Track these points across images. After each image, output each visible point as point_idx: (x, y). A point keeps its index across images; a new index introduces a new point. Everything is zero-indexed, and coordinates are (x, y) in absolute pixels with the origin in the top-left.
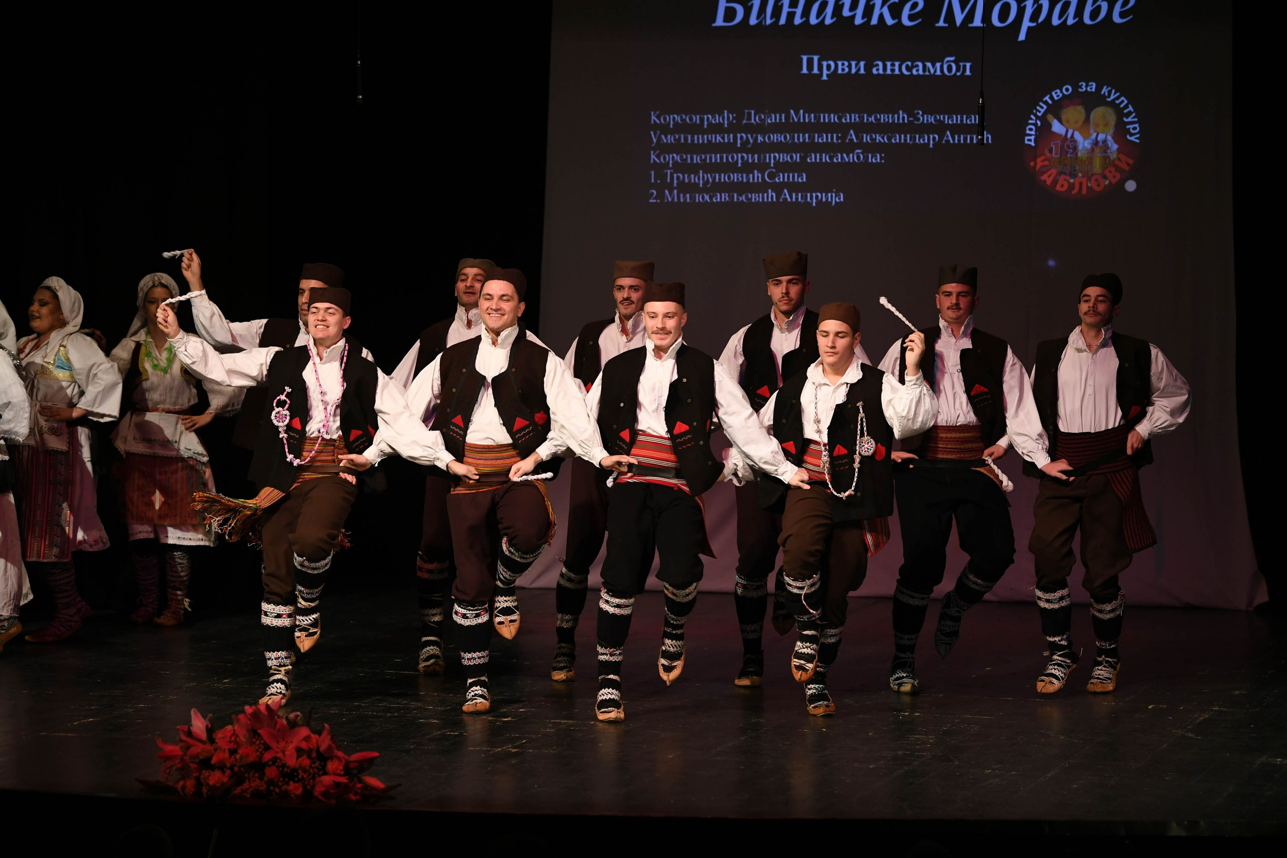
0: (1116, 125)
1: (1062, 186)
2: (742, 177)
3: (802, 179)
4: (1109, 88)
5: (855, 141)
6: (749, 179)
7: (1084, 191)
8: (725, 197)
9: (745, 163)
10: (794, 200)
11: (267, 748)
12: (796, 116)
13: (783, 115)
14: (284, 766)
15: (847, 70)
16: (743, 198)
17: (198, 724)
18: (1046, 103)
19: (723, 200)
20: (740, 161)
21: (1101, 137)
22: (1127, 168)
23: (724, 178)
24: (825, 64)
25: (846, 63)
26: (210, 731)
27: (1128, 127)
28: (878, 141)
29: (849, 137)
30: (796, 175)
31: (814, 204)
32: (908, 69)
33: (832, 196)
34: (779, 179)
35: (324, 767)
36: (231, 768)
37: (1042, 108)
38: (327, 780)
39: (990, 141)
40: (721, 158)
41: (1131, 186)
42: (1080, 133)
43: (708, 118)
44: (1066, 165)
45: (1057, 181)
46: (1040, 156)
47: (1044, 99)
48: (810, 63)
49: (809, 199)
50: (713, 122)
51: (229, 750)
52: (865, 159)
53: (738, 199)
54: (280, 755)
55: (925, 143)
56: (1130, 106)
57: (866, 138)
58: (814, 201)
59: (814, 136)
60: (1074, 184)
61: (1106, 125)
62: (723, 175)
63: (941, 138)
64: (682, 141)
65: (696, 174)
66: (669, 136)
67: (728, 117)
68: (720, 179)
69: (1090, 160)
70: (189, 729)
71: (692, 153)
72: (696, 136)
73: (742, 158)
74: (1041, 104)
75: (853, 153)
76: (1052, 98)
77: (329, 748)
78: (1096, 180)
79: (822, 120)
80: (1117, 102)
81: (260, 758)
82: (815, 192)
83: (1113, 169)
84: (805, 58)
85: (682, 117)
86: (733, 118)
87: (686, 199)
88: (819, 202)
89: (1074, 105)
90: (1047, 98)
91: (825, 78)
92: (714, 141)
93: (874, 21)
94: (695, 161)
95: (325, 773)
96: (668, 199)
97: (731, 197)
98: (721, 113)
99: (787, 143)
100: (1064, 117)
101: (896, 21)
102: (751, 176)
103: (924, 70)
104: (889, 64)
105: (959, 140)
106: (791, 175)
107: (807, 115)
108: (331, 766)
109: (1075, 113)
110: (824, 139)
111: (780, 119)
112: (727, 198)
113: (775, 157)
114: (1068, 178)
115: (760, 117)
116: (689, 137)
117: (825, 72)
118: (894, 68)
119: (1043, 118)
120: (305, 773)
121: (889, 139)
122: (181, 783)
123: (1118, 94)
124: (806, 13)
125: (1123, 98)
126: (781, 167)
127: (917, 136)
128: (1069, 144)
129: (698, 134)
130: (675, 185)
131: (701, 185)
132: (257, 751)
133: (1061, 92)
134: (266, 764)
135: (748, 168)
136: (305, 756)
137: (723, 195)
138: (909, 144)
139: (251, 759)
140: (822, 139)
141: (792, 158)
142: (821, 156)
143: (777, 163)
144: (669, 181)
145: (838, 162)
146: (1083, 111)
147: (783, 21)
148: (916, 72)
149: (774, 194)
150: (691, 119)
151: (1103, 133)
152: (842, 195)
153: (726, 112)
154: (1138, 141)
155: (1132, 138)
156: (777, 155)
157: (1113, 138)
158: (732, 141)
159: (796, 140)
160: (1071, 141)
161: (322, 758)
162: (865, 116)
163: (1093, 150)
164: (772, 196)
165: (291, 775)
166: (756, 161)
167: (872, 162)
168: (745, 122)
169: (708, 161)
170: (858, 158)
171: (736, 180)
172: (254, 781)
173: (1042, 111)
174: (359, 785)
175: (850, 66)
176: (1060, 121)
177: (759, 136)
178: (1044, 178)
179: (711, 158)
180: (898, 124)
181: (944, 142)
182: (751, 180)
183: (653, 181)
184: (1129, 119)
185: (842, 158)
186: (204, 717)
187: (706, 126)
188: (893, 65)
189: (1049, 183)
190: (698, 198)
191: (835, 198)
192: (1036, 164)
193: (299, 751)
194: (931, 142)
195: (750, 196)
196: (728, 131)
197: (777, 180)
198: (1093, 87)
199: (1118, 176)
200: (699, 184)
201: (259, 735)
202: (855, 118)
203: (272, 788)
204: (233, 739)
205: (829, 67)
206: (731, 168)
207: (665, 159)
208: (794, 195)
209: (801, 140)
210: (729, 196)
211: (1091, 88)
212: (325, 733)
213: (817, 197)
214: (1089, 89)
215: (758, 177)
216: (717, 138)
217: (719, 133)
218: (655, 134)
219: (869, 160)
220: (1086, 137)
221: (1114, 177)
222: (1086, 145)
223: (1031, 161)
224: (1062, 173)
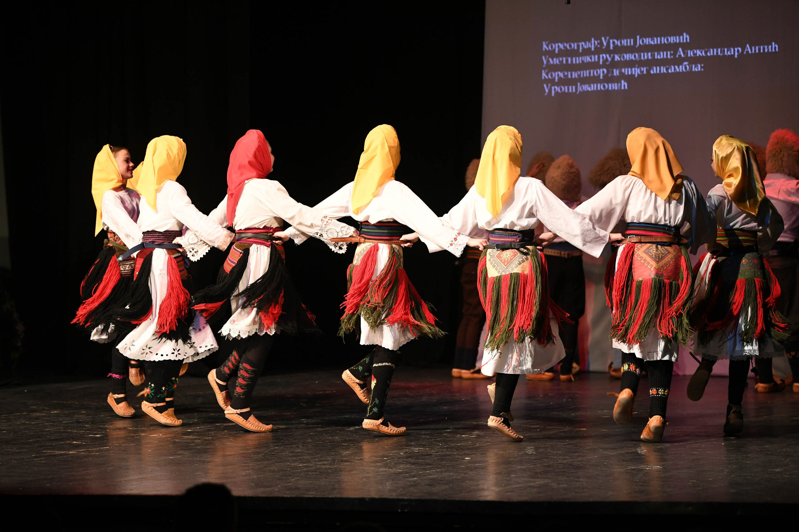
5: (683, 56)
9: (606, 76)
12: (641, 41)
13: (632, 40)
20: (602, 75)
28: (698, 55)
29: (678, 54)
39: (777, 50)
40: (590, 73)
43: (582, 45)
50: (585, 47)
52: (690, 68)
55: (731, 55)
57: (690, 53)
59: (654, 55)
63: (743, 51)
64: (564, 62)
66: (555, 59)
67: (595, 43)
71: (571, 71)
72: (574, 59)
73: (604, 72)
75: (682, 64)
79: (659, 43)
85: (564, 45)
86: (598, 44)
92: (585, 61)
94: (574, 76)
98: (590, 41)
99: (636, 61)
105: (755, 51)
110: (661, 56)
111: (630, 43)
116: (569, 59)
121: (706, 53)
127: (726, 50)
129: (576, 56)
138: (720, 56)
141: (640, 71)
142: (660, 68)
145: (672, 73)
150: (570, 46)
153: (593, 39)
156: (629, 69)
158: (596, 60)
159: (642, 58)
167: (695, 71)
168: (605, 46)
169: (582, 76)
170: (686, 68)
177: (616, 55)
179: (584, 73)
181: (745, 53)
187: (581, 51)
194: (736, 54)
196: (594, 53)
202: (682, 39)
206: (595, 80)
207: (552, 75)
209: (646, 58)
216: (587, 59)
217: (589, 55)
218: (545, 58)
219: (693, 70)
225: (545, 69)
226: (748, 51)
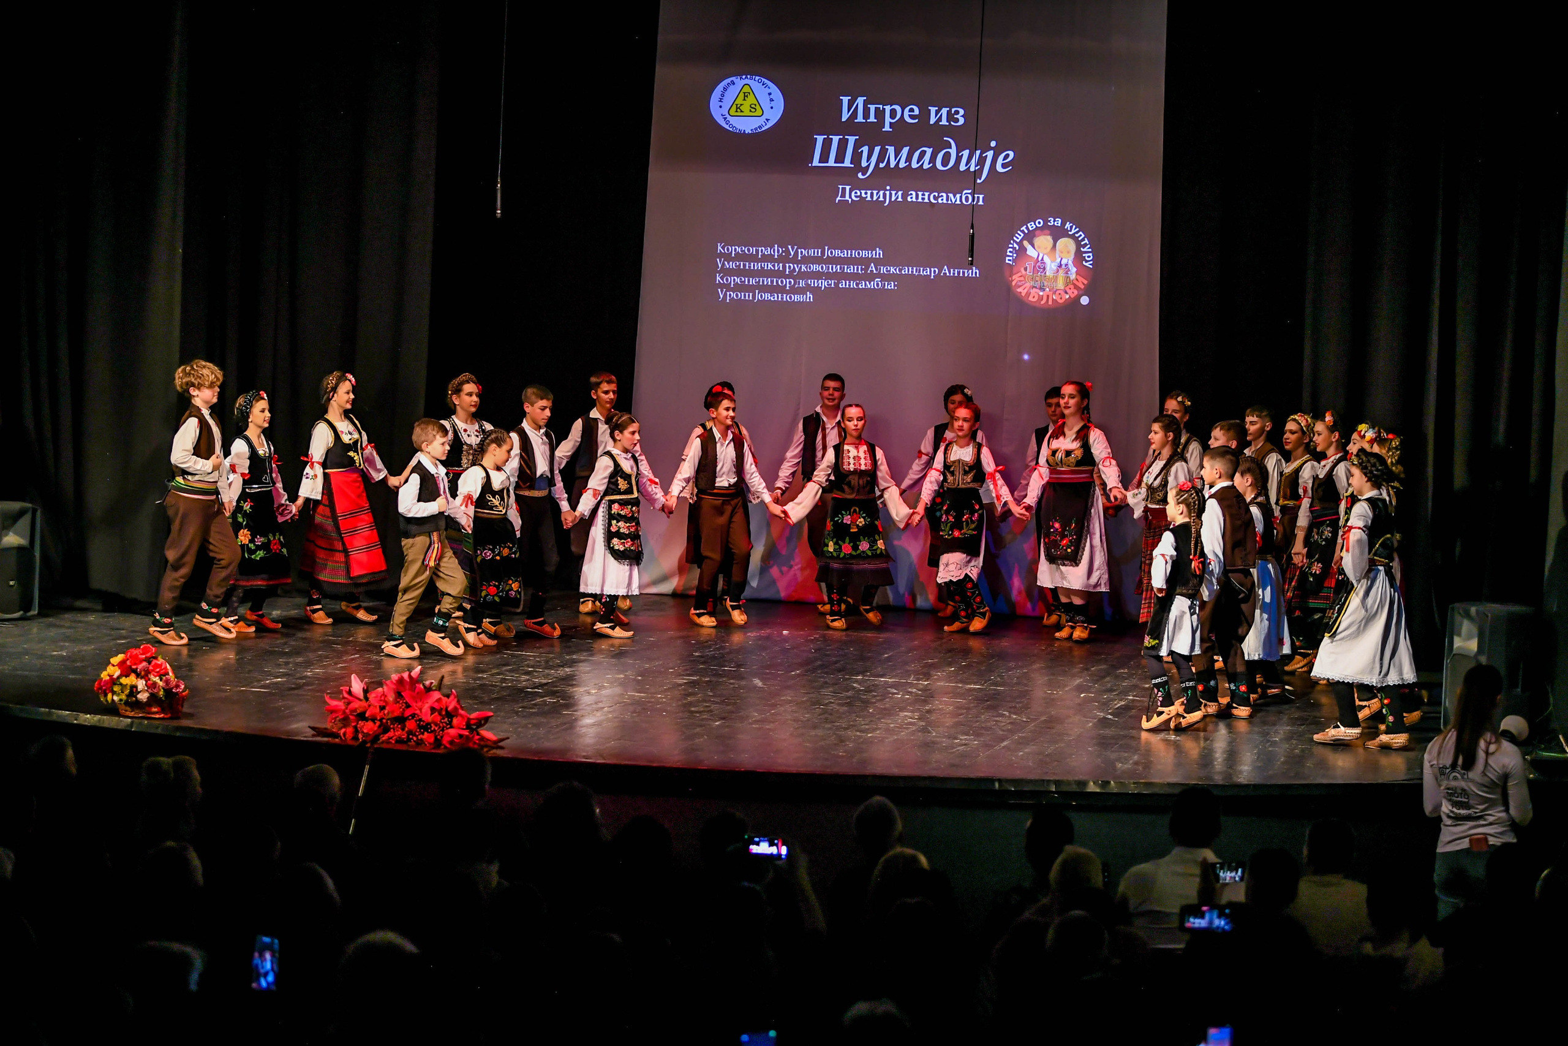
0: (1075, 254)
1: (1034, 297)
4: (1071, 224)
7: (1050, 302)
11: (408, 706)
14: (420, 720)
17: (357, 686)
18: (1023, 231)
21: (1064, 262)
22: (1082, 287)
26: (366, 691)
27: (1084, 255)
35: (450, 722)
36: (381, 720)
37: (1020, 235)
38: (452, 731)
41: (1085, 300)
42: (1048, 257)
44: (1037, 281)
45: (1030, 293)
46: (1016, 274)
47: (1021, 229)
51: (380, 706)
54: (418, 712)
56: (1086, 239)
60: (1043, 296)
61: (1068, 252)
69: (1056, 279)
70: (350, 690)
74: (1019, 232)
76: (1027, 228)
77: (455, 709)
78: (1060, 294)
80: (1077, 235)
81: (403, 714)
83: (1072, 287)
89: (1045, 235)
95: (452, 727)
97: (776, 297)
100: (1036, 244)
108: (455, 721)
109: (1044, 241)
114: (1038, 290)
119: (1020, 244)
120: (436, 726)
122: (343, 730)
123: (1077, 229)
125: (1081, 233)
128: (1039, 266)
132: (401, 708)
133: (1035, 224)
134: (407, 718)
136: (436, 713)
139: (396, 714)
146: (1052, 241)
151: (1066, 258)
154: (1091, 266)
155: (1087, 264)
157: (1073, 263)
160: (1041, 263)
161: (450, 715)
163: (1058, 271)
165: (425, 727)
172: (398, 731)
173: (1020, 238)
174: (478, 737)
176: (1033, 246)
178: (1019, 290)
184: (1085, 250)
186: (362, 682)
189: (1023, 294)
192: (1013, 281)
193: (433, 710)
198: (1059, 222)
199: (1076, 292)
201: (402, 696)
203: (411, 736)
204: (383, 698)
212: (452, 697)
214: (1056, 224)
220: (1053, 261)
221: (1073, 293)
222: (1053, 267)
223: (1011, 276)
224: (1034, 287)
226: (946, 273)
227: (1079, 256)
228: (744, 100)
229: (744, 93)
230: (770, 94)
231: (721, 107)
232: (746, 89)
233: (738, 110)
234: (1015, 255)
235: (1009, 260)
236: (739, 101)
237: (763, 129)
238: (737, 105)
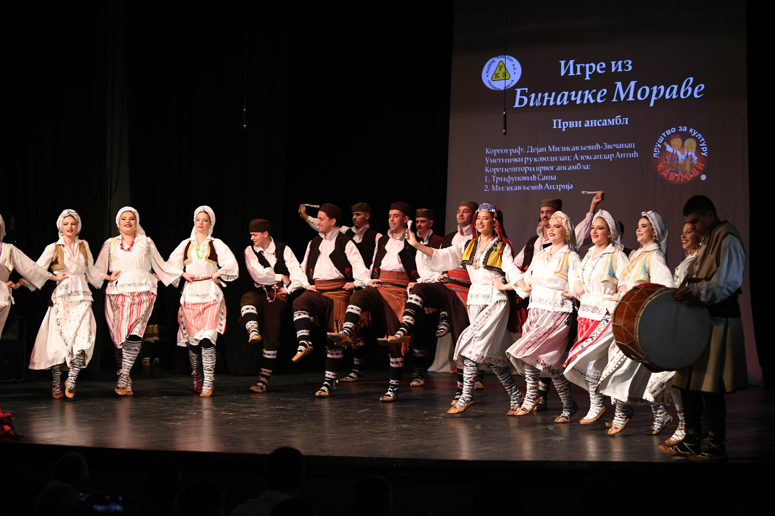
0: (696, 148)
1: (672, 178)
2: (527, 178)
3: (554, 178)
4: (693, 130)
5: (577, 159)
6: (530, 179)
7: (682, 181)
8: (519, 188)
9: (528, 171)
10: (551, 188)
12: (551, 149)
13: (545, 148)
15: (573, 126)
16: (528, 188)
18: (663, 136)
19: (519, 189)
20: (526, 171)
21: (690, 153)
22: (701, 169)
23: (519, 179)
24: (564, 123)
25: (573, 122)
27: (702, 148)
28: (587, 159)
29: (575, 158)
30: (551, 176)
31: (560, 190)
32: (600, 123)
33: (567, 186)
34: (544, 179)
37: (662, 139)
39: (637, 156)
40: (518, 169)
41: (703, 177)
42: (680, 152)
43: (512, 151)
44: (673, 167)
45: (670, 175)
46: (661, 163)
47: (662, 135)
48: (557, 122)
49: (557, 188)
50: (514, 152)
52: (582, 168)
53: (525, 189)
55: (608, 159)
56: (703, 138)
57: (582, 158)
58: (560, 189)
59: (559, 158)
60: (677, 177)
61: (692, 147)
62: (518, 177)
63: (615, 156)
64: (500, 162)
65: (507, 177)
66: (493, 160)
67: (520, 150)
68: (517, 179)
69: (685, 165)
71: (504, 167)
72: (506, 159)
73: (527, 169)
74: (661, 137)
75: (576, 165)
76: (666, 134)
78: (688, 175)
79: (563, 150)
80: (697, 136)
82: (560, 185)
83: (695, 169)
84: (555, 121)
85: (500, 150)
86: (523, 150)
87: (502, 189)
88: (562, 189)
89: (677, 137)
90: (664, 134)
91: (564, 130)
92: (514, 162)
93: (585, 102)
94: (506, 171)
96: (493, 190)
97: (522, 188)
98: (517, 148)
99: (547, 162)
100: (672, 144)
101: (595, 100)
102: (531, 177)
103: (607, 123)
104: (592, 121)
105: (623, 156)
106: (549, 176)
107: (556, 148)
109: (677, 141)
111: (544, 150)
112: (521, 189)
113: (542, 168)
114: (674, 173)
115: (535, 149)
117: (564, 127)
118: (595, 123)
119: (662, 144)
121: (592, 157)
124: (555, 100)
125: (699, 135)
126: (545, 173)
127: (605, 155)
128: (674, 157)
129: (507, 158)
130: (497, 183)
131: (509, 183)
133: (671, 131)
135: (530, 174)
137: (519, 187)
138: (601, 159)
140: (563, 159)
141: (549, 168)
142: (563, 167)
143: (543, 171)
144: (494, 181)
145: (570, 170)
146: (681, 141)
147: (545, 104)
148: (605, 124)
149: (542, 186)
151: (690, 151)
152: (572, 185)
153: (519, 147)
154: (706, 155)
155: (704, 154)
156: (543, 167)
157: (695, 154)
158: (522, 161)
159: (551, 160)
160: (676, 156)
162: (582, 147)
163: (686, 160)
164: (541, 187)
166: (534, 170)
168: (528, 152)
169: (512, 171)
170: (579, 167)
171: (524, 180)
173: (662, 140)
175: (575, 124)
176: (670, 145)
177: (535, 158)
178: (663, 173)
179: (513, 169)
180: (596, 150)
181: (616, 157)
182: (531, 180)
183: (486, 181)
184: (702, 145)
185: (572, 167)
187: (511, 155)
188: (593, 122)
189: (665, 176)
190: (508, 189)
191: (569, 187)
192: (658, 168)
194: (611, 158)
195: (531, 187)
196: (521, 156)
197: (543, 179)
198: (685, 129)
199: (698, 172)
200: (508, 182)
202: (577, 148)
205: (565, 124)
206: (522, 174)
207: (492, 170)
208: (551, 186)
209: (554, 160)
210: (521, 188)
211: (685, 130)
213: (561, 186)
214: (683, 130)
215: (535, 178)
216: (516, 160)
217: (517, 158)
218: (488, 159)
219: (584, 168)
220: (683, 154)
221: (696, 173)
222: (683, 158)
223: (657, 165)
224: (671, 171)
225: (487, 166)
226: (618, 156)
227: (698, 150)
228: (500, 70)
229: (500, 66)
230: (514, 65)
231: (487, 76)
232: (501, 64)
233: (497, 77)
234: (659, 152)
235: (655, 155)
236: (497, 72)
237: (511, 86)
238: (496, 74)
